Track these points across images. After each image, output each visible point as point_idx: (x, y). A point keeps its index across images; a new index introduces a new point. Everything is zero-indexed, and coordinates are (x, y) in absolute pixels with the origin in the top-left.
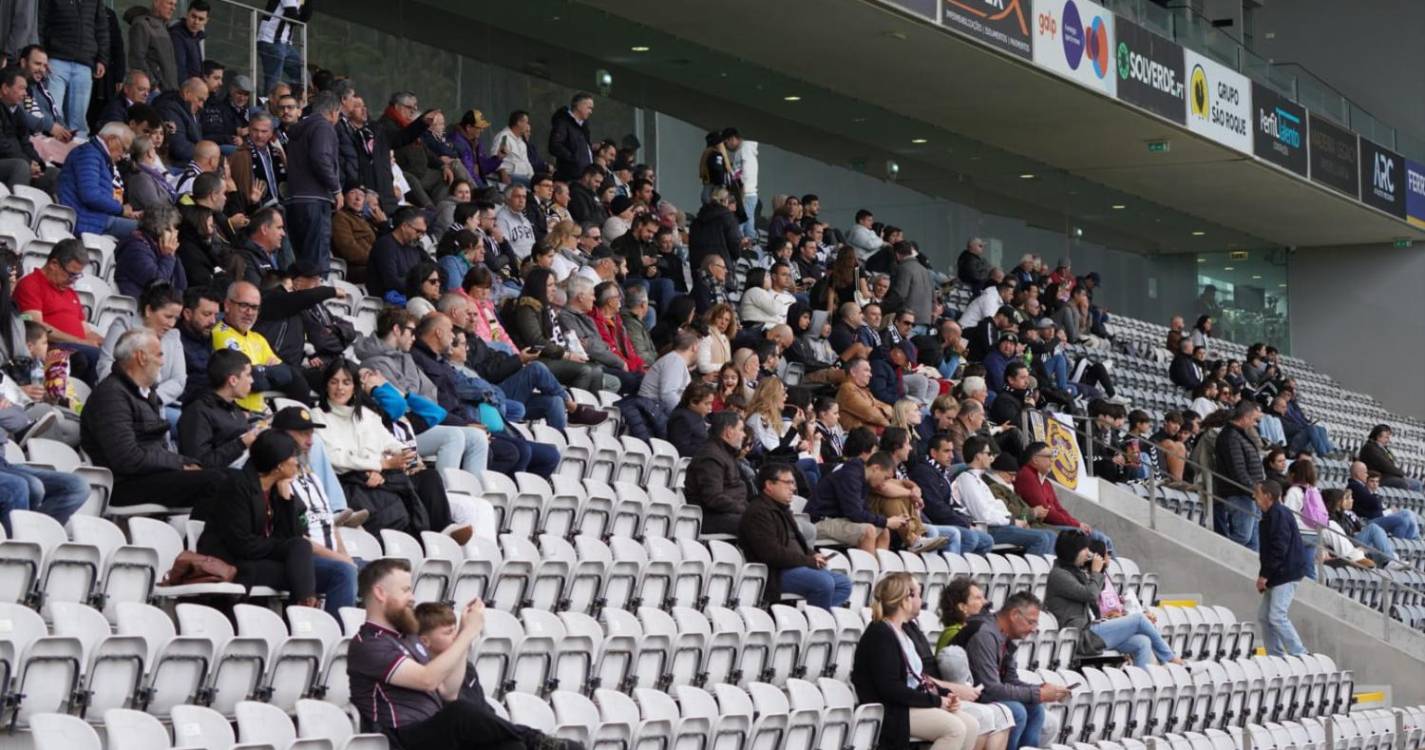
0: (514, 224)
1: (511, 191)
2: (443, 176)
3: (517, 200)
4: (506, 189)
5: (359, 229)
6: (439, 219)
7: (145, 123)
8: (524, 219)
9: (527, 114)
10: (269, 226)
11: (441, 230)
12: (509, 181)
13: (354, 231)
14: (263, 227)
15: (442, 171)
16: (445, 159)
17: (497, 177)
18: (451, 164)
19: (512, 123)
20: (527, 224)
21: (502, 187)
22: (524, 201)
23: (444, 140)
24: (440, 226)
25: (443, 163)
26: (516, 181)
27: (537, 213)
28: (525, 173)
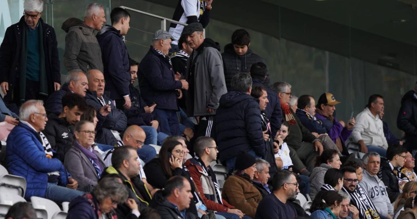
0: (371, 184)
1: (367, 158)
2: (315, 148)
3: (372, 165)
4: (364, 157)
5: (249, 191)
6: (313, 182)
7: (76, 107)
8: (379, 180)
9: (381, 97)
10: (180, 190)
11: (315, 190)
12: (367, 151)
13: (245, 193)
14: (175, 191)
15: (314, 144)
16: (315, 134)
17: (357, 148)
18: (321, 138)
19: (369, 105)
20: (381, 184)
21: (362, 155)
22: (378, 166)
23: (315, 119)
24: (314, 187)
25: (314, 138)
26: (372, 150)
27: (390, 176)
28: (381, 145)
